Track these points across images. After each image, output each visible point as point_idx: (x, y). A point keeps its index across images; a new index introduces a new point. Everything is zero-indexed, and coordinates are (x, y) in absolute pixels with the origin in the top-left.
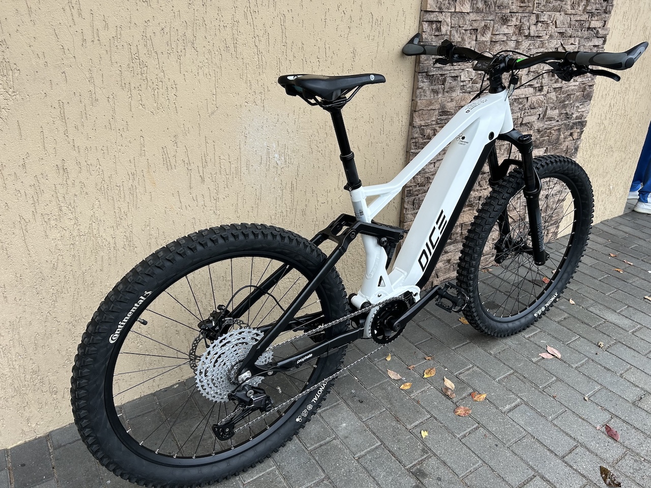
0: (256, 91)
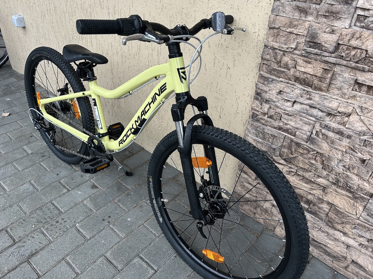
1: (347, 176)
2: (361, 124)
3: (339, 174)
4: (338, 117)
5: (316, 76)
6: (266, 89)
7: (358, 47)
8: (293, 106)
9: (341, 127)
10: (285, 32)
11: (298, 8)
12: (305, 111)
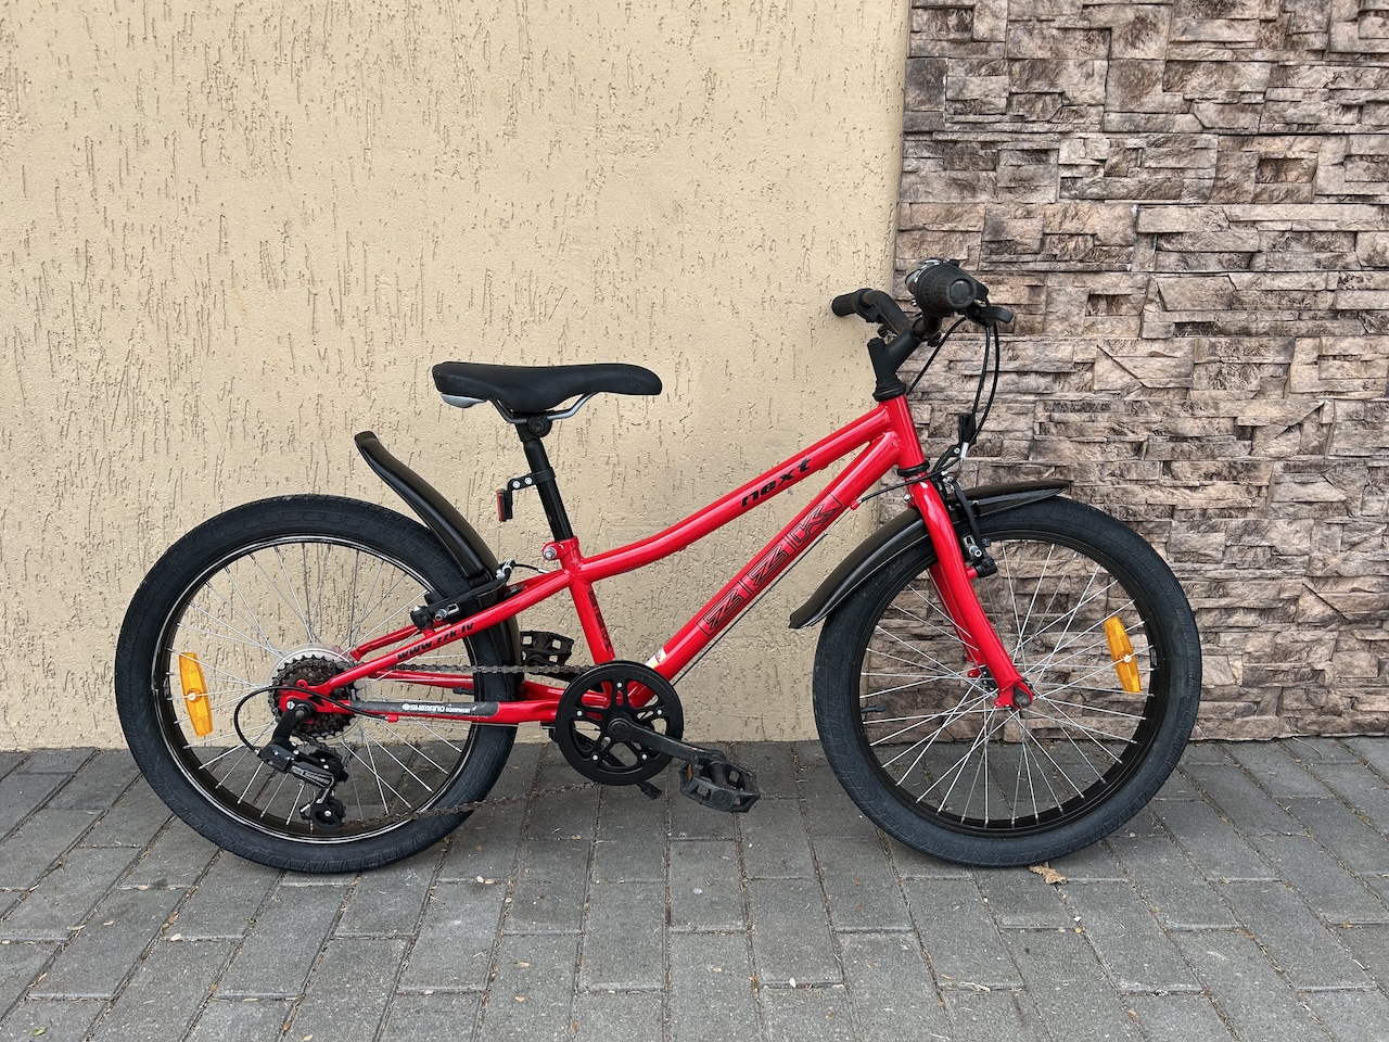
0: (461, 149)
1: (1126, 491)
2: (1118, 371)
3: (1108, 496)
4: (1072, 377)
5: (1018, 305)
7: (1079, 231)
9: (1085, 394)
10: (937, 234)
11: (956, 183)
12: (1012, 387)
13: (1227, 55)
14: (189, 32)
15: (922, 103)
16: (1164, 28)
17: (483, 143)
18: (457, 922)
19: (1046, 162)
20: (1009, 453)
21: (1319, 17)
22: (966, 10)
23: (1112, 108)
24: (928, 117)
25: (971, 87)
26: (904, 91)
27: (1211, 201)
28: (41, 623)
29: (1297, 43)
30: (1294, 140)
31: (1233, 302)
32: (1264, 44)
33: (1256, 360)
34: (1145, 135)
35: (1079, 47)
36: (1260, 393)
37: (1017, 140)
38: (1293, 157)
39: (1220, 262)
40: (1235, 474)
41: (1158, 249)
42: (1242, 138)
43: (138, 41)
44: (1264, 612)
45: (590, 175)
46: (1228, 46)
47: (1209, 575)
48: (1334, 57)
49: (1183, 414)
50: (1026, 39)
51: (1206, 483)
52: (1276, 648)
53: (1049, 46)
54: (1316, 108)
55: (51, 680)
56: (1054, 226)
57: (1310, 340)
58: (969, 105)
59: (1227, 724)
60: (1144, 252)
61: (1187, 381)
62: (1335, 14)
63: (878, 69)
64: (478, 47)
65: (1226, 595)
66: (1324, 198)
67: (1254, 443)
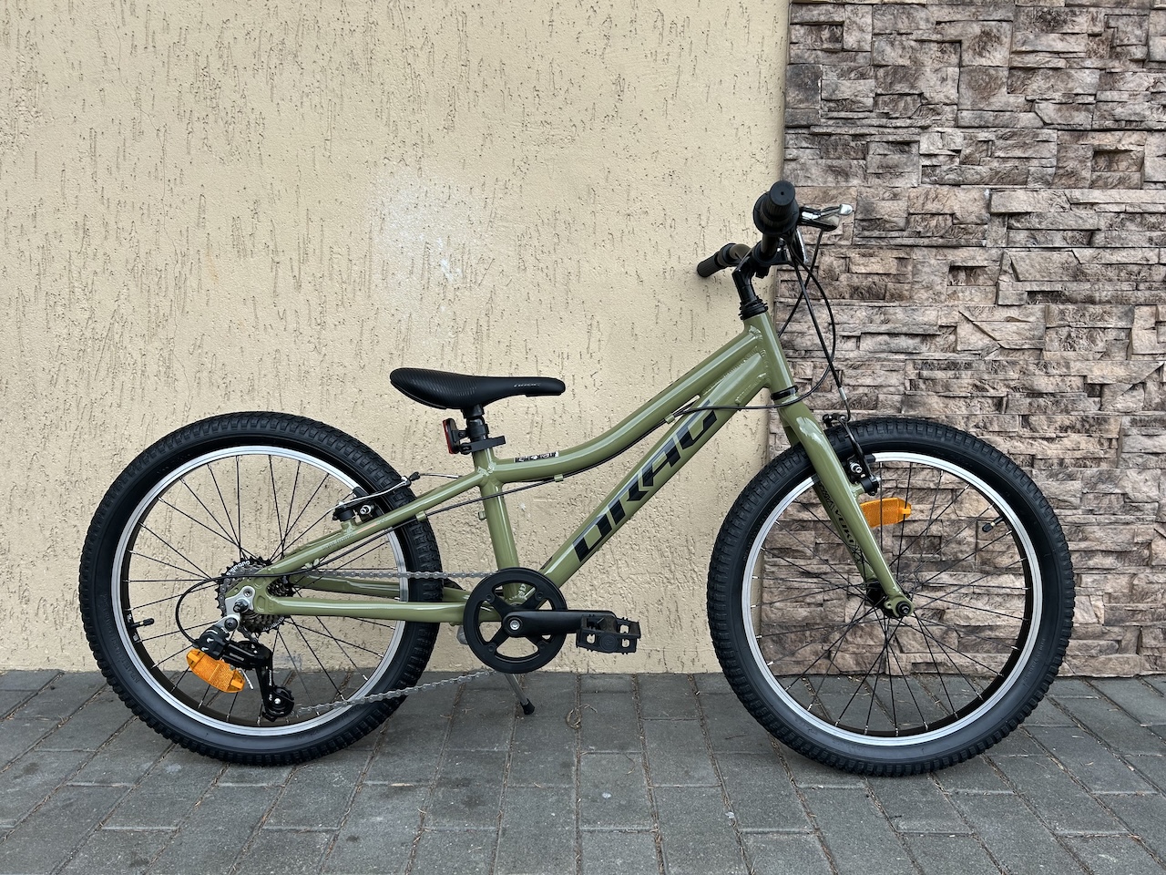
0: (407, 141)
2: (979, 335)
4: (938, 339)
5: (888, 275)
6: (801, 328)
7: (939, 211)
8: (858, 347)
9: (948, 355)
11: (831, 169)
12: (885, 347)
13: (1061, 63)
14: (183, 43)
15: (801, 101)
16: (1006, 40)
17: (426, 136)
18: (379, 819)
19: (908, 152)
20: (884, 406)
21: (1138, 32)
22: (836, 26)
23: (965, 107)
24: (806, 113)
25: (843, 88)
26: (785, 94)
27: (1054, 187)
28: (20, 553)
29: (1121, 53)
30: (1124, 135)
31: (1078, 274)
32: (1092, 54)
33: (1100, 324)
34: (994, 129)
35: (934, 56)
36: (1105, 354)
37: (883, 133)
38: (1123, 148)
39: (1065, 239)
40: (1088, 427)
41: (1010, 228)
42: (1078, 132)
43: (140, 50)
44: (1121, 554)
45: (516, 163)
46: (1062, 55)
47: (1069, 519)
48: (1154, 64)
49: (1037, 372)
50: (888, 49)
51: (1061, 435)
52: (1133, 588)
53: (908, 56)
54: (1141, 108)
55: (25, 606)
56: (917, 208)
57: (1148, 308)
58: (841, 104)
59: (1093, 661)
60: (997, 230)
61: (1040, 343)
62: (1152, 30)
63: (762, 76)
64: (423, 56)
65: (1085, 539)
66: (1152, 185)
67: (1103, 400)
